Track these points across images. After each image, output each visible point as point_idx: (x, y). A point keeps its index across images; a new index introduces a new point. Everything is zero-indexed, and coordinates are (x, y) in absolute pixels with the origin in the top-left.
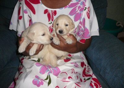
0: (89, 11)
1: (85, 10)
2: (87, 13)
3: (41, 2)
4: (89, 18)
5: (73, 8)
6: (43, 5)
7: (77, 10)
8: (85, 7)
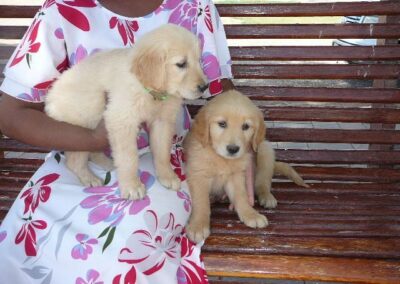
0: (209, 15)
1: (200, 14)
2: (206, 19)
3: (96, 2)
4: (212, 30)
5: (172, 11)
6: (104, 9)
7: (182, 14)
8: (199, 6)
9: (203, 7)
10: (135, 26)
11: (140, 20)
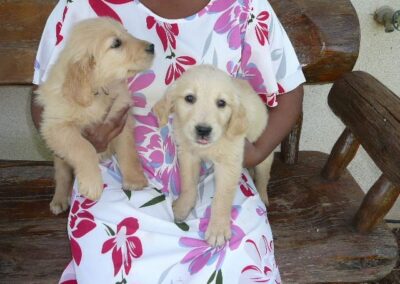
2: (257, 29)
7: (233, 18)
9: (256, 13)
10: (175, 29)
11: (180, 22)
